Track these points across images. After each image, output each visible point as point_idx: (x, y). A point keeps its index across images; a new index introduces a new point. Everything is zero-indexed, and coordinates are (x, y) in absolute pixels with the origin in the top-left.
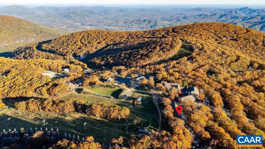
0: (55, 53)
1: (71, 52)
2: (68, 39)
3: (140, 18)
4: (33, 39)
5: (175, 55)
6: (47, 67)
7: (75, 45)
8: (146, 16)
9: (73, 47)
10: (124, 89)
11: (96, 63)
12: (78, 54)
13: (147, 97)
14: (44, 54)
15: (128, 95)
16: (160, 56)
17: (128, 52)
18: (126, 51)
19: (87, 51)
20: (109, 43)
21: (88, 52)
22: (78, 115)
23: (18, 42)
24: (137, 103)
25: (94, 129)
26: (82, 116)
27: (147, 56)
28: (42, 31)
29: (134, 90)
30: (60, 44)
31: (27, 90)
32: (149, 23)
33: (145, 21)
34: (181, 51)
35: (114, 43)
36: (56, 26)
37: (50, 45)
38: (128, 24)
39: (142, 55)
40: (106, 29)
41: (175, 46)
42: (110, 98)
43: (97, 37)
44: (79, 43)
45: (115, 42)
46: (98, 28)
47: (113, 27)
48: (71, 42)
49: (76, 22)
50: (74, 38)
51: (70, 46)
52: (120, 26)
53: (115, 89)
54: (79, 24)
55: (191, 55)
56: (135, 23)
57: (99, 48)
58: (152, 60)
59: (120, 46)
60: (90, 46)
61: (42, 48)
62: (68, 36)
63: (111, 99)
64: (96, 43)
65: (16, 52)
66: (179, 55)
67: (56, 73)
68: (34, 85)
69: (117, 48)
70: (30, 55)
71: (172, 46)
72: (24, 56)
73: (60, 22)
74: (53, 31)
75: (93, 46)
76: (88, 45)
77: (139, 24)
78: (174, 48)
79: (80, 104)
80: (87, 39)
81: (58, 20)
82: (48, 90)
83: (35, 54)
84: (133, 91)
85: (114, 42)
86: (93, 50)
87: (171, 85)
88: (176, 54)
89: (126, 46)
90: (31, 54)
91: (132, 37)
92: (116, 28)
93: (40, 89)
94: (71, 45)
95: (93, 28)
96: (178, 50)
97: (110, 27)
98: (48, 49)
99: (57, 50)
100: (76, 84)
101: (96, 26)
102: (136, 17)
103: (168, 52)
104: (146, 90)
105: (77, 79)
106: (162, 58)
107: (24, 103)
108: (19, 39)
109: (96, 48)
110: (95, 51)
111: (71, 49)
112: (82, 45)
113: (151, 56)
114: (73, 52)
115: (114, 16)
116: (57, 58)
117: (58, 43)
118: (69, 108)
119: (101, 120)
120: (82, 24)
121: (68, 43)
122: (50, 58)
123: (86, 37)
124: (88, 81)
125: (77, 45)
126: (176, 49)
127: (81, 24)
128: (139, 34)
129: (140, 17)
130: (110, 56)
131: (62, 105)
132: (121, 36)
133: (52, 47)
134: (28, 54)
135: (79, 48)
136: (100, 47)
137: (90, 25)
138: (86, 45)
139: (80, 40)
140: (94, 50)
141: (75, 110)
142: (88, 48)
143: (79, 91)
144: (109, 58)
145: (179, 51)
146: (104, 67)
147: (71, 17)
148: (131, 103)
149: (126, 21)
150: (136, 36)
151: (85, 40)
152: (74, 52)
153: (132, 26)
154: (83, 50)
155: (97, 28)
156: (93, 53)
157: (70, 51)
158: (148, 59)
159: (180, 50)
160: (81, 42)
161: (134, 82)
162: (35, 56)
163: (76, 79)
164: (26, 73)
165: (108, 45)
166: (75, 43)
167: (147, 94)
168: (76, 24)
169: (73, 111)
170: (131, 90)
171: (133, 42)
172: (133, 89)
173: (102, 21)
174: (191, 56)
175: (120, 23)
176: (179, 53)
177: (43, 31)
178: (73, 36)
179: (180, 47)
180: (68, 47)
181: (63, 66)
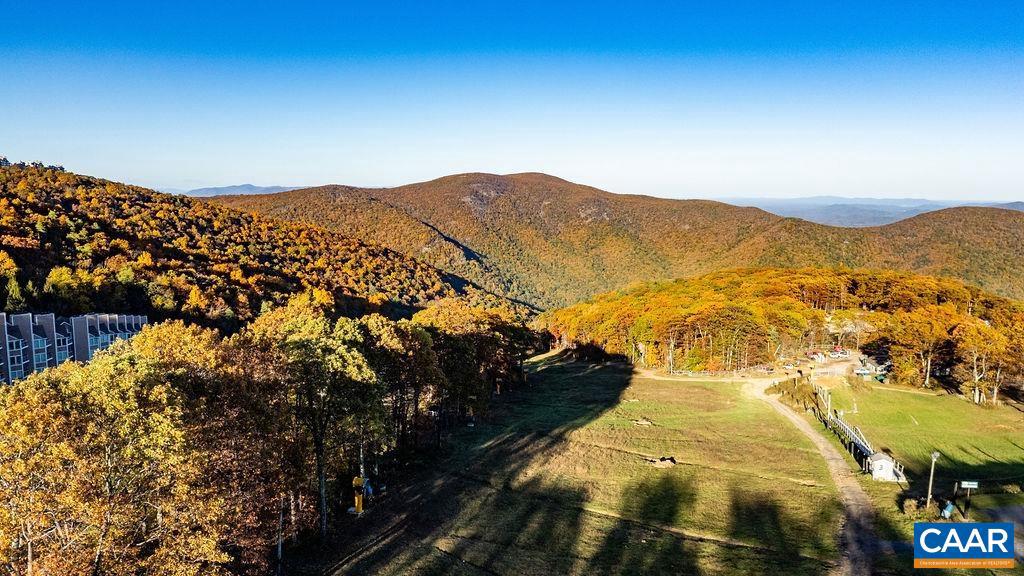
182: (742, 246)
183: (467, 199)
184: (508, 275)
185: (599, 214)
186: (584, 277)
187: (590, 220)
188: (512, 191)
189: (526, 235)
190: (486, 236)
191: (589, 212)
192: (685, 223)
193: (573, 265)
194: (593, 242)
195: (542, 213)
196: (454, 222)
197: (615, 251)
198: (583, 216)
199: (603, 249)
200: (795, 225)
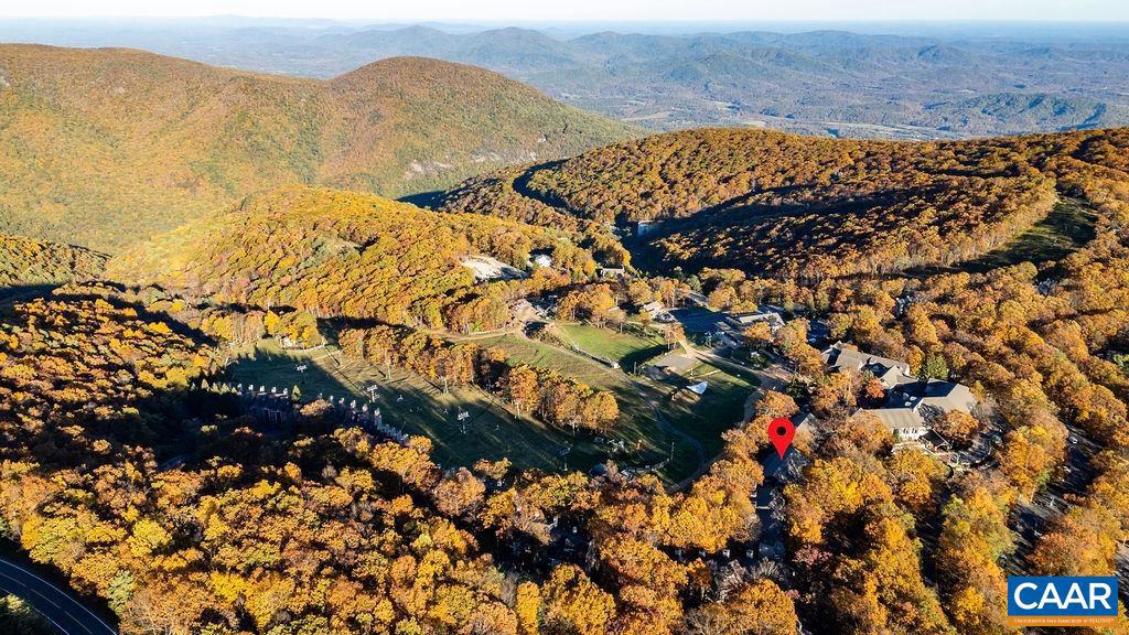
0: (563, 205)
1: (612, 208)
2: (623, 159)
3: (1022, 87)
4: (533, 154)
5: (993, 252)
6: (485, 240)
7: (636, 182)
8: (1055, 82)
9: (627, 187)
10: (679, 345)
11: (667, 250)
12: (633, 214)
13: (736, 385)
14: (527, 204)
15: (673, 369)
16: (914, 246)
17: (803, 221)
18: (797, 217)
19: (670, 209)
20: (766, 182)
21: (672, 210)
22: (473, 395)
23: (482, 159)
24: (685, 398)
25: (484, 439)
26: (485, 399)
27: (861, 242)
28: (570, 126)
29: (712, 356)
30: (591, 173)
31: (389, 301)
32: (1061, 111)
33: (1036, 102)
34: (1034, 238)
35: (788, 183)
36: (631, 110)
37: (556, 175)
38: (947, 115)
39: (848, 237)
40: (830, 131)
41: (1007, 213)
42: (608, 365)
43: (732, 155)
44: (653, 177)
45: (792, 179)
46: (797, 126)
47: (865, 126)
48: (629, 169)
49: (713, 98)
50: (643, 156)
51: (616, 184)
52: (901, 121)
53: (646, 344)
54: (722, 106)
55: (1061, 258)
56: (984, 112)
57: (716, 200)
58: (876, 259)
59: (795, 198)
60: (687, 190)
61: (530, 183)
62: (625, 148)
63: (609, 371)
64: (713, 179)
65: (455, 193)
66: (1017, 253)
67: (505, 266)
68: (414, 289)
69: (782, 203)
70: (484, 204)
71: (994, 213)
72: (468, 206)
73: (652, 93)
74: (609, 128)
75: (695, 191)
76: (679, 187)
77: (1001, 115)
78: (998, 220)
79: (489, 361)
80: (689, 163)
81: (644, 88)
82: (444, 310)
83: (499, 203)
84: (704, 358)
85: (786, 179)
86: (691, 206)
87: (868, 361)
88: (1001, 246)
89: (821, 198)
90: (489, 203)
91: (874, 164)
92: (880, 127)
93: (424, 302)
94: (624, 179)
95: (777, 125)
96: (1020, 234)
97: (851, 125)
98: (544, 190)
99: (569, 196)
100: (540, 309)
101: (789, 116)
102: (995, 83)
103: (962, 235)
104: (750, 363)
105: (553, 293)
106: (919, 260)
107: (362, 332)
108: (487, 149)
109: (704, 199)
110: (699, 208)
111: (615, 194)
112: (660, 182)
113: (877, 243)
114: (619, 208)
115: (887, 75)
116: (558, 222)
117: (585, 172)
118: (462, 368)
119: (528, 422)
120: (733, 107)
121: (617, 173)
122: (540, 221)
123: (686, 154)
124: (572, 300)
125: (641, 180)
126: (1004, 225)
127: (730, 104)
128: (912, 155)
129: (1021, 83)
130: (728, 229)
131: (443, 353)
132: (824, 160)
133: (559, 185)
134: (481, 202)
135: (646, 196)
136: (724, 193)
137: (767, 112)
138: (672, 184)
139: (663, 165)
140: (695, 206)
141: (475, 378)
142: (675, 197)
143: (533, 328)
144: (721, 236)
145: (1025, 237)
146: (679, 268)
147: (696, 76)
148: (662, 393)
149: (937, 101)
150: (893, 163)
151: (679, 166)
152: (624, 207)
153: (965, 122)
154: (656, 202)
155: (791, 126)
156: (686, 215)
157: (611, 204)
158: (855, 254)
159: (1030, 231)
160: (660, 173)
161: (729, 328)
162: (496, 211)
163: (549, 292)
164: (414, 250)
165: (759, 190)
166: (641, 173)
167: (745, 376)
168: (710, 105)
169: (471, 382)
170: (698, 356)
171: (859, 186)
172: (708, 353)
173: (823, 94)
174: (1063, 261)
175: (906, 108)
176: (1020, 245)
177: (573, 125)
178: (643, 148)
179: (1035, 220)
180: (609, 188)
181: (539, 245)
182: (199, 111)
197: (39, 129)
200: (251, 85)
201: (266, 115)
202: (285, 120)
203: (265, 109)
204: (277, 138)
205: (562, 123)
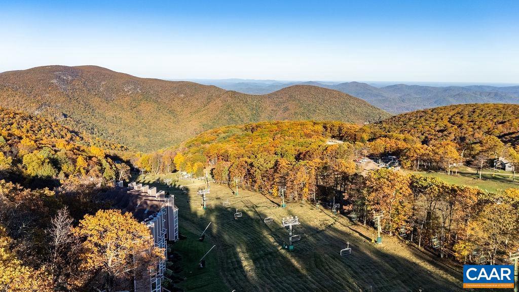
2: (421, 116)
7: (433, 125)
28: (382, 117)
30: (401, 123)
44: (444, 123)
50: (435, 115)
60: (472, 128)
80: (469, 116)
100: (380, 162)
117: (397, 123)
123: (465, 112)
135: (441, 131)
138: (460, 125)
140: (481, 136)
142: (464, 131)
151: (462, 117)
160: (449, 121)
177: (384, 117)
178: (434, 111)
182: (211, 104)
183: (54, 81)
184: (90, 125)
185: (135, 89)
186: (133, 123)
187: (131, 92)
188: (81, 76)
189: (95, 101)
190: (70, 102)
191: (129, 88)
192: (181, 94)
193: (126, 117)
194: (134, 104)
195: (101, 89)
196: (47, 95)
197: (147, 109)
198: (126, 90)
199: (139, 108)
200: (233, 94)
201: (238, 107)
202: (246, 110)
203: (239, 104)
204: (241, 117)
205: (378, 116)
